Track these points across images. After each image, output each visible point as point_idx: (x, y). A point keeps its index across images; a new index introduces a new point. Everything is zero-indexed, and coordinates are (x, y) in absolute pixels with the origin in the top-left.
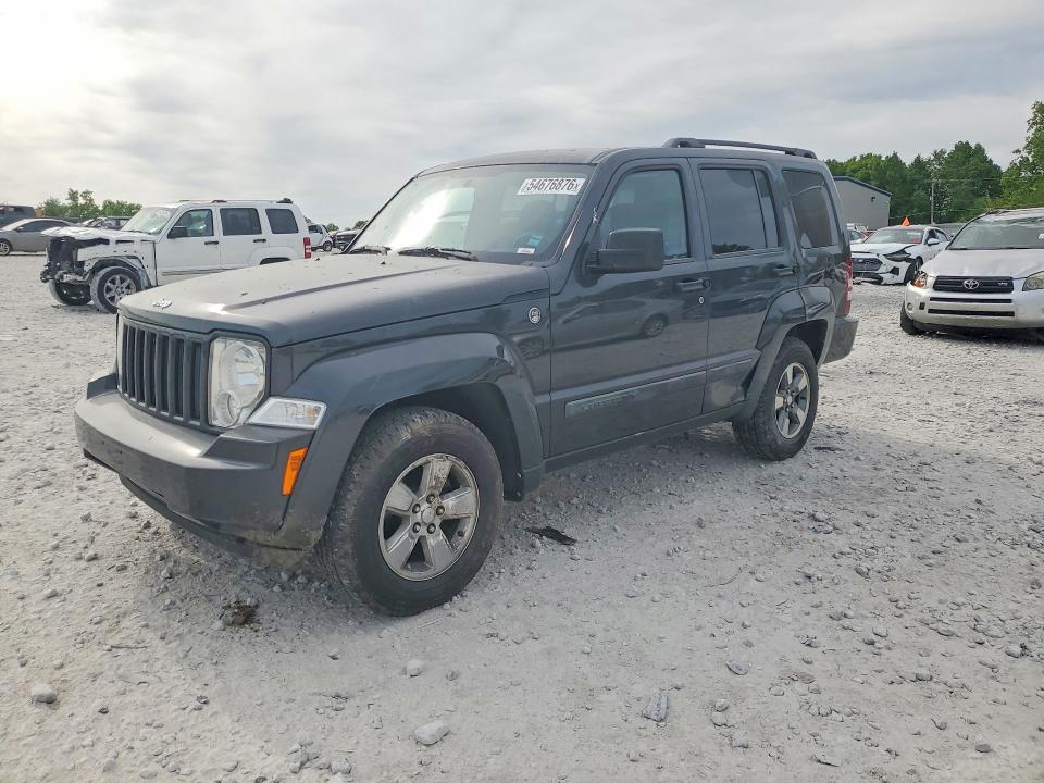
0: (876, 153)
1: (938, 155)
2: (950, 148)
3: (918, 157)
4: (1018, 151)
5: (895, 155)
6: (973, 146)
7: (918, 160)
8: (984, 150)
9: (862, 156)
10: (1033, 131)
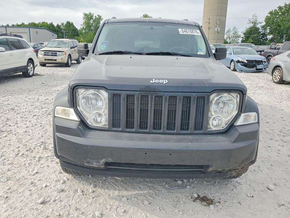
0: (46, 22)
1: (63, 24)
2: (65, 23)
3: (58, 24)
4: (82, 25)
5: (52, 23)
6: (71, 22)
7: (58, 25)
8: (73, 24)
9: (42, 22)
10: (84, 20)
